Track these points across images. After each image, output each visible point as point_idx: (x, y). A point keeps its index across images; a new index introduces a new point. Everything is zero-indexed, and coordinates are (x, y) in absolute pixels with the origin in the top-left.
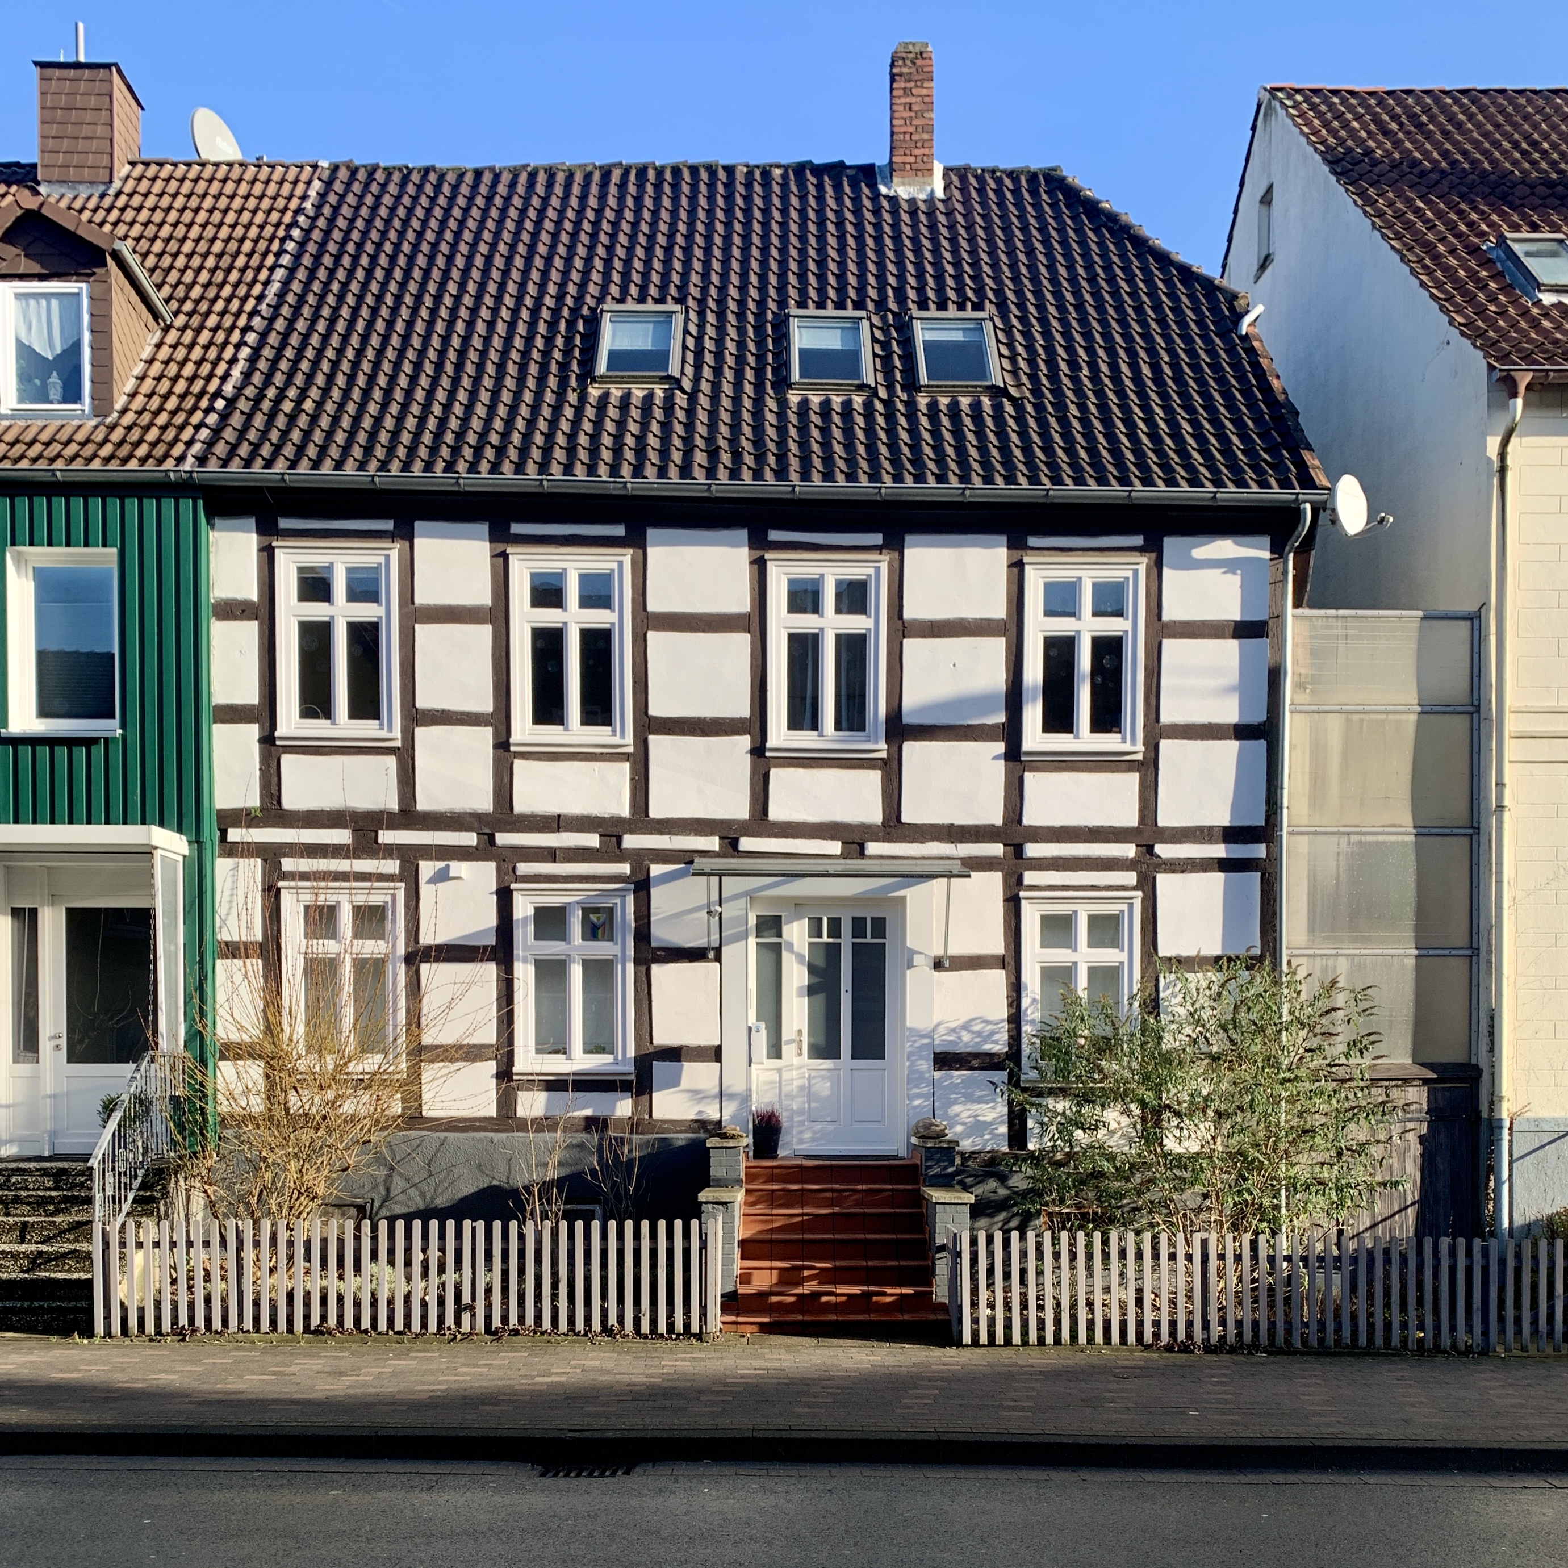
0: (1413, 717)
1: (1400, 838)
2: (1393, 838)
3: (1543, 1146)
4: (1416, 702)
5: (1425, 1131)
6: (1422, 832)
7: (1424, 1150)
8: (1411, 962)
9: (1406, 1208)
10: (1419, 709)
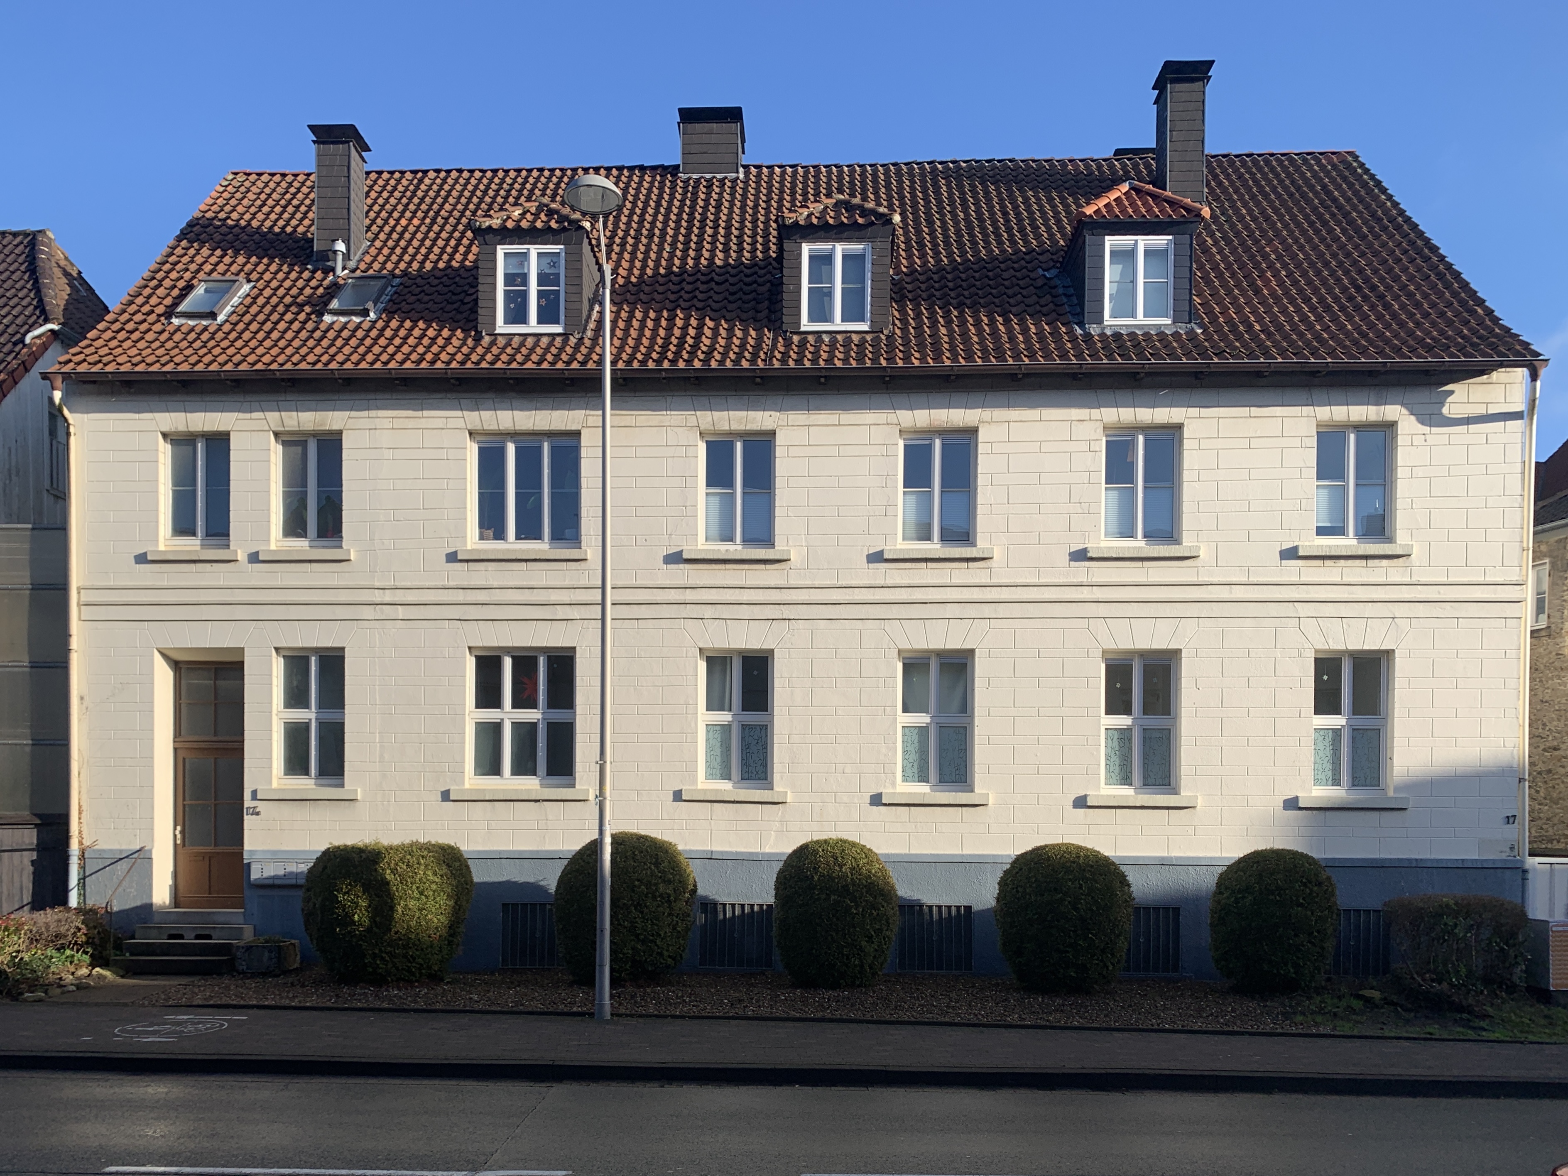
0: (28, 592)
1: (20, 670)
2: (17, 669)
3: (105, 867)
4: (29, 582)
5: (35, 858)
6: (34, 665)
7: (35, 870)
8: (28, 749)
9: (23, 907)
10: (30, 587)
